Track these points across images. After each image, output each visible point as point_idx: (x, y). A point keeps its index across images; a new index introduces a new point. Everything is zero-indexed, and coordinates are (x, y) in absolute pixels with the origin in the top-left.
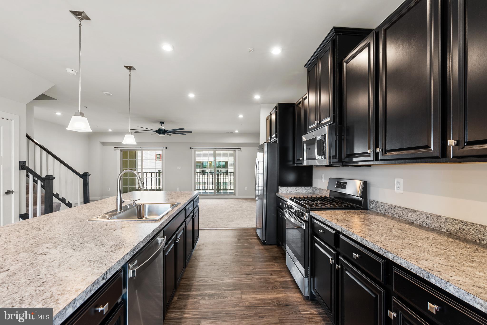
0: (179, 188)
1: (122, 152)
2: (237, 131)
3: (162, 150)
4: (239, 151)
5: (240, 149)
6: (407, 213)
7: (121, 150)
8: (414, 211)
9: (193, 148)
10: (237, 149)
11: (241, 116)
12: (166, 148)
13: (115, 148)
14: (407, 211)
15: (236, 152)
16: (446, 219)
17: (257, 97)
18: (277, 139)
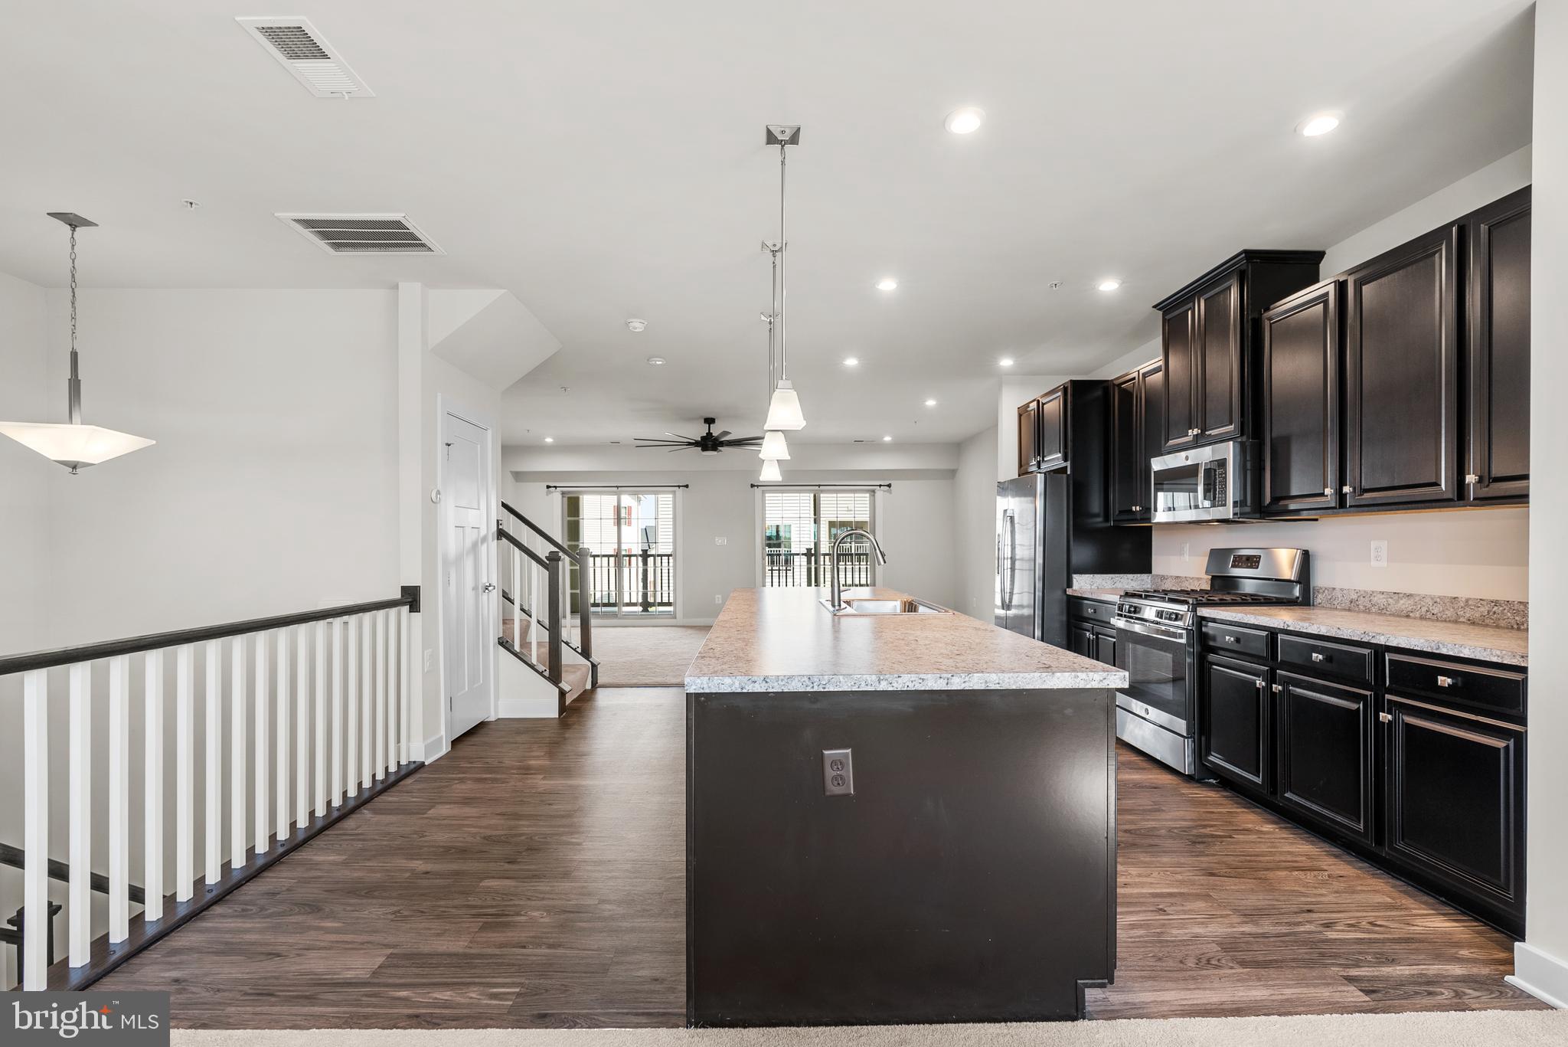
0: (720, 596)
1: (566, 499)
2: (887, 439)
3: (675, 492)
4: (884, 491)
5: (889, 486)
6: (1397, 602)
7: (563, 493)
8: (1410, 596)
9: (758, 486)
10: (880, 486)
11: (931, 403)
12: (687, 486)
13: (548, 487)
14: (1396, 596)
15: (876, 495)
16: (1467, 600)
17: (1006, 363)
18: (1068, 464)
